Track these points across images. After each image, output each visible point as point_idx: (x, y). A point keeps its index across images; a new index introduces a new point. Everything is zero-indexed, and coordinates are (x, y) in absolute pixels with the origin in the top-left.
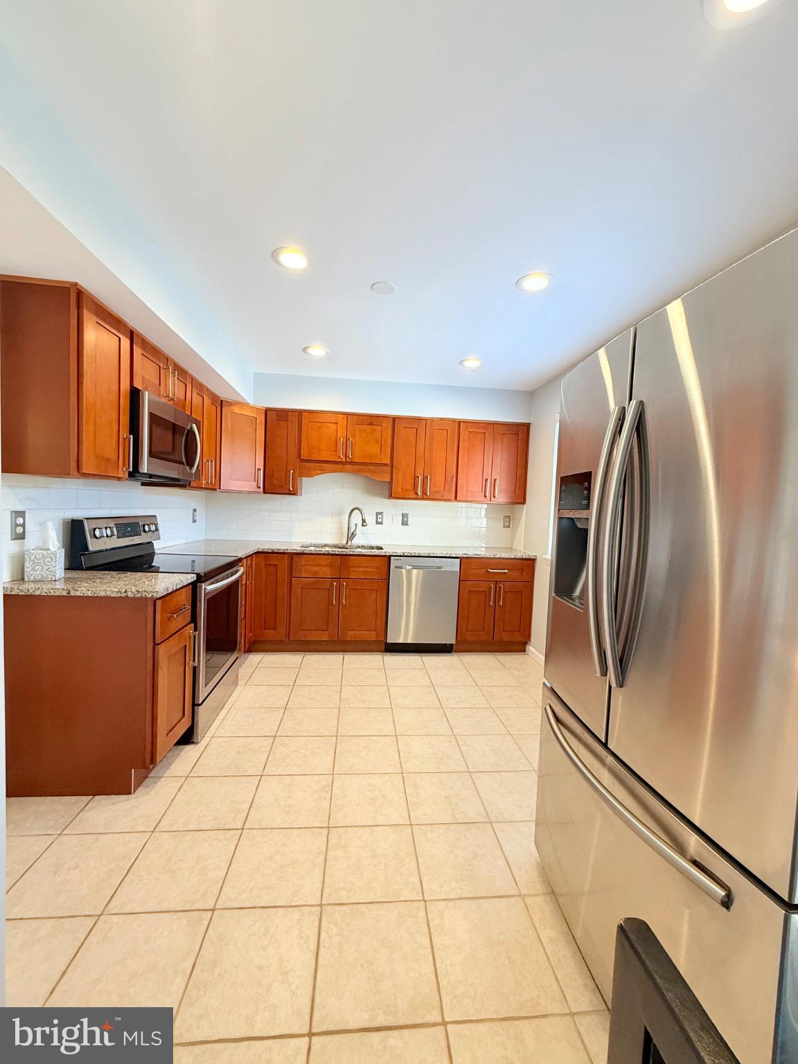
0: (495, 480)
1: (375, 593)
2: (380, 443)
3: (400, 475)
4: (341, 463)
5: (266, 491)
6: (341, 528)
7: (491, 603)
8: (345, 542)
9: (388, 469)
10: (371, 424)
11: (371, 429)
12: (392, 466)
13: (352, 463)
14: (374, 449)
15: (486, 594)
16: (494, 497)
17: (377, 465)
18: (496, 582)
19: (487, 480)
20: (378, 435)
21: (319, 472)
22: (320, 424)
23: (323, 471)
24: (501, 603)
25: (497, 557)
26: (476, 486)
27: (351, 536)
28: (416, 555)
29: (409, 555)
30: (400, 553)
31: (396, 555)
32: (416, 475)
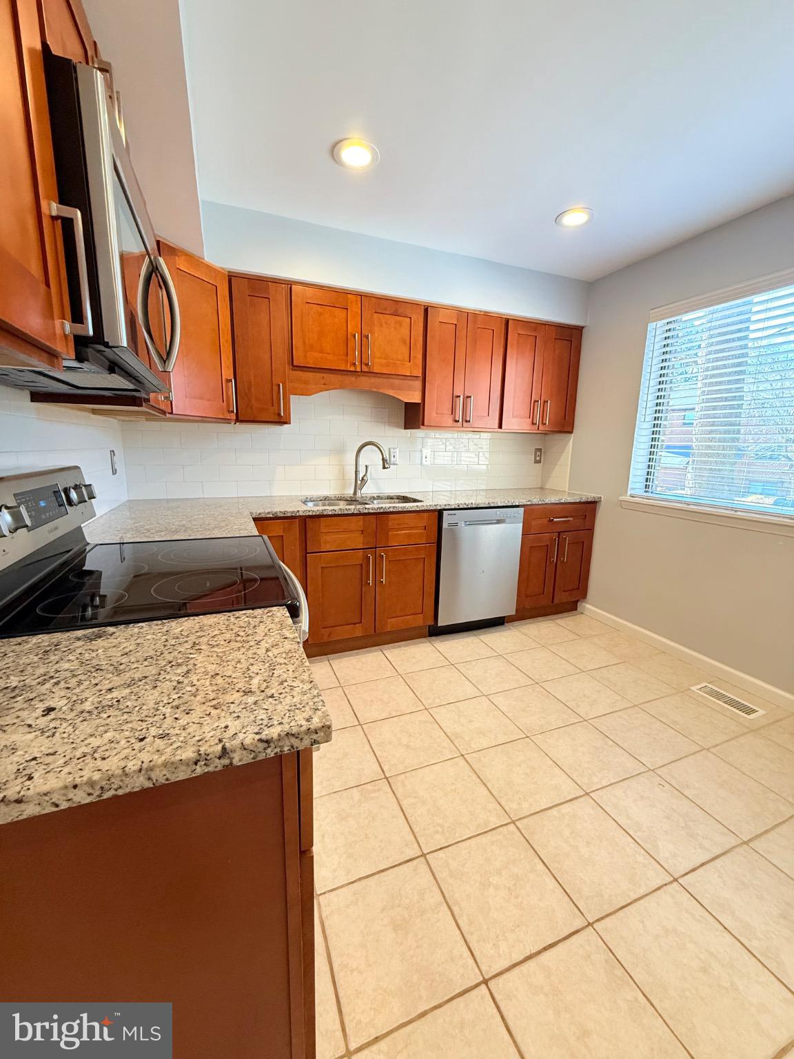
0: (546, 402)
1: (422, 564)
2: (408, 343)
3: (435, 393)
4: (352, 373)
5: (240, 419)
6: (342, 473)
7: (554, 560)
8: (352, 492)
9: (418, 384)
10: (395, 313)
11: (396, 323)
12: (424, 380)
13: (370, 374)
14: (399, 353)
15: (548, 548)
16: (544, 424)
17: (403, 377)
18: (559, 532)
19: (535, 402)
20: (405, 331)
22: (320, 309)
23: (326, 387)
24: (564, 559)
25: (563, 501)
26: (524, 411)
27: (360, 482)
28: (474, 506)
29: (465, 507)
30: (453, 504)
31: (449, 507)
32: (456, 394)
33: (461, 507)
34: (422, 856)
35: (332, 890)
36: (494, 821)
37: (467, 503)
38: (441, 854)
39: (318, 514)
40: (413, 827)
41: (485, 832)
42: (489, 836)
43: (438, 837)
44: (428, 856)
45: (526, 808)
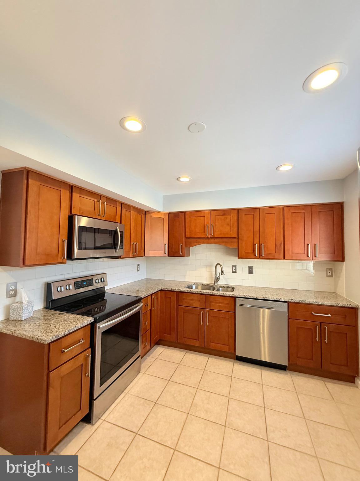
0: (315, 245)
1: (227, 321)
2: (230, 224)
3: (244, 244)
4: (208, 238)
5: (169, 255)
6: (211, 274)
7: (317, 339)
9: (236, 240)
10: (224, 215)
11: (224, 218)
12: (238, 239)
13: (214, 238)
14: (227, 229)
15: (312, 331)
16: (315, 256)
17: (230, 238)
18: (321, 323)
19: (308, 245)
20: (228, 220)
21: (196, 244)
22: (195, 218)
24: (326, 340)
25: (320, 303)
26: (300, 249)
27: (217, 280)
28: (254, 298)
29: (249, 297)
30: (242, 295)
31: (240, 296)
32: (254, 243)
33: (247, 297)
34: (136, 433)
35: (108, 422)
36: (169, 444)
37: (250, 296)
38: (141, 437)
39: (182, 291)
40: (145, 423)
41: (162, 444)
42: (161, 446)
43: (146, 432)
44: (137, 435)
45: (186, 450)
